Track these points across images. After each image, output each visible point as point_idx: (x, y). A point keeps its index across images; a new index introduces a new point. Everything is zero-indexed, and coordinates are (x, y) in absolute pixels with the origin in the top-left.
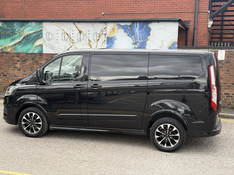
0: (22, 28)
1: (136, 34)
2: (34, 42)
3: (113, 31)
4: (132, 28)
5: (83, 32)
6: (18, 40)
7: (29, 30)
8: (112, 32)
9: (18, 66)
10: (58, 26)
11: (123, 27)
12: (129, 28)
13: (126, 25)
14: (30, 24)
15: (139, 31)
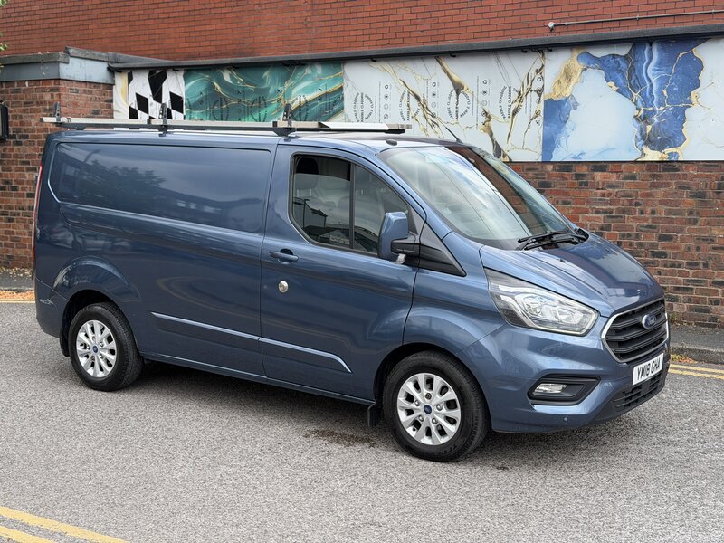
0: (287, 85)
1: (648, 85)
3: (567, 77)
4: (632, 66)
5: (465, 88)
7: (306, 90)
8: (564, 83)
10: (391, 71)
11: (601, 63)
12: (623, 65)
13: (614, 56)
14: (308, 71)
15: (658, 74)
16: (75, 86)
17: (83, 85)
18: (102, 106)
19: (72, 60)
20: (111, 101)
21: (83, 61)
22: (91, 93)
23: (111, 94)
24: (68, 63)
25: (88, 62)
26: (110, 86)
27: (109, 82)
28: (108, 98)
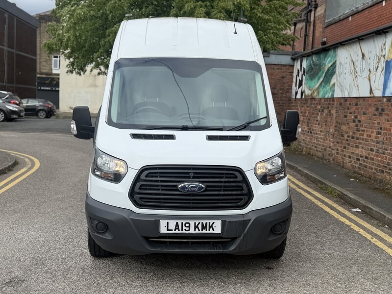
0: (325, 60)
2: (330, 81)
5: (365, 56)
6: (322, 79)
7: (329, 62)
8: (391, 50)
9: (319, 118)
10: (348, 50)
14: (330, 52)
16: (272, 67)
17: (277, 66)
18: (287, 75)
19: (271, 56)
20: (293, 72)
21: (277, 56)
22: (281, 69)
23: (293, 69)
24: (269, 57)
25: (280, 56)
26: (293, 66)
27: (292, 64)
28: (291, 71)
